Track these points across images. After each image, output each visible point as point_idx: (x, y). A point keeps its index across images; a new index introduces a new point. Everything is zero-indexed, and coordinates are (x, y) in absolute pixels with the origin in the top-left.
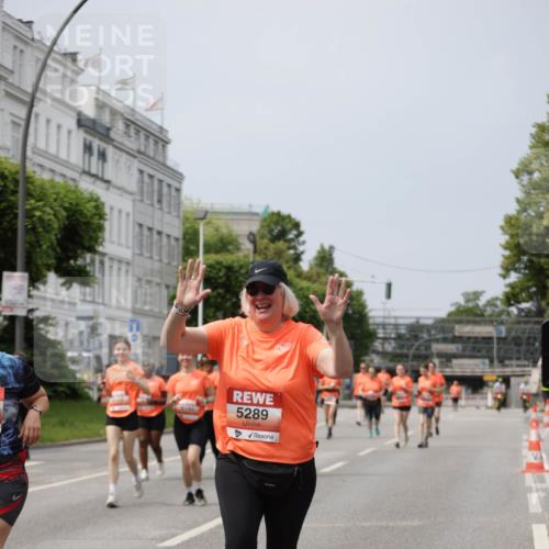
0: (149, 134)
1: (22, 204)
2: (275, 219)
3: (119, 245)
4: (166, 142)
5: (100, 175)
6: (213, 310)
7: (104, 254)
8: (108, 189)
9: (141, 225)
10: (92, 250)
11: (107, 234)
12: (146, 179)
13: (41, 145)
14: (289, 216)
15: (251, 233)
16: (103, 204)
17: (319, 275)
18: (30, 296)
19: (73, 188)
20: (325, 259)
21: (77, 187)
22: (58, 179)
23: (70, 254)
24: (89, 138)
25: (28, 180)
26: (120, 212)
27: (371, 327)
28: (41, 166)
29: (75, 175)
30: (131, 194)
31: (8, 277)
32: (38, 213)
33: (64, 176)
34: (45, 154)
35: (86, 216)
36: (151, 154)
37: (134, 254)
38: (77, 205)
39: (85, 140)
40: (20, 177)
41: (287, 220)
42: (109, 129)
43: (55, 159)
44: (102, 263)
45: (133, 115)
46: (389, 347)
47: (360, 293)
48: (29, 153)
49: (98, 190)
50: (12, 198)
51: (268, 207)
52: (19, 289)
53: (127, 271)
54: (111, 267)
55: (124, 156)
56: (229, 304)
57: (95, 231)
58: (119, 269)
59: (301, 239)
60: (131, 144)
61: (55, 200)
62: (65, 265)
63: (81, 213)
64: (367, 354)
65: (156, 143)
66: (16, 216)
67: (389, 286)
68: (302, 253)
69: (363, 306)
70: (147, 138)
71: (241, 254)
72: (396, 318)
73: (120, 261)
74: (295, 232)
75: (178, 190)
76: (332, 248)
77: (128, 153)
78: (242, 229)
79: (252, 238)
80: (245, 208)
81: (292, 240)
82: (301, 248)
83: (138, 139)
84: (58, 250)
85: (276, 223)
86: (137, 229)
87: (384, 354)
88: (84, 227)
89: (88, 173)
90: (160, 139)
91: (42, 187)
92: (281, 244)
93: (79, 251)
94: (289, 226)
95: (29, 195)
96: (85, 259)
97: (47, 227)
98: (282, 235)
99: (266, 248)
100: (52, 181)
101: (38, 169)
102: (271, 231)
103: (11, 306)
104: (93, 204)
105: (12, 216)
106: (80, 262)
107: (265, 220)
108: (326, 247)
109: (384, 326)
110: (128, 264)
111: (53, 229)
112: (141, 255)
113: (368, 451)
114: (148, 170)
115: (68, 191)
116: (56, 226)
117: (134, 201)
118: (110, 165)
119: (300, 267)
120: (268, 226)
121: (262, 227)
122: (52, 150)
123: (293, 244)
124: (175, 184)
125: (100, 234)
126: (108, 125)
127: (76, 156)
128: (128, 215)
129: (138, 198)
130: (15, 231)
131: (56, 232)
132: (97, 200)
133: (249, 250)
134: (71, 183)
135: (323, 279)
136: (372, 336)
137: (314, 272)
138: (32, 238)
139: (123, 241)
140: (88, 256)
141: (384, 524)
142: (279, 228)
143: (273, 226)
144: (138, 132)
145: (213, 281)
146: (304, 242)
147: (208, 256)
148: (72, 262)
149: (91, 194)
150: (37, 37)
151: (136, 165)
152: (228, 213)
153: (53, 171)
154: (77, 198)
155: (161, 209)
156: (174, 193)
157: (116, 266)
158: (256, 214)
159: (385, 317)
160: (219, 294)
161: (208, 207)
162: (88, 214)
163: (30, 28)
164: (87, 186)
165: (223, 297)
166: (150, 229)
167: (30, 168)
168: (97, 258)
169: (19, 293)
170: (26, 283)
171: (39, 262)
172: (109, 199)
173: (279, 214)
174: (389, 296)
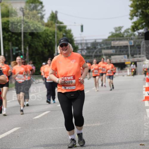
2: (31, 1)
6: (7, 42)
17: (52, 24)
20: (54, 17)
41: (37, 2)
46: (84, 53)
47: (70, 31)
56: (14, 39)
59: (43, 9)
67: (82, 27)
68: (44, 15)
69: (72, 36)
72: (86, 40)
76: (56, 12)
82: (43, 13)
85: (32, 3)
107: (27, 2)
108: (54, 12)
135: (54, 25)
137: (50, 23)
145: (6, 29)
147: (3, 19)
160: (9, 35)
165: (11, 36)
174: (82, 31)
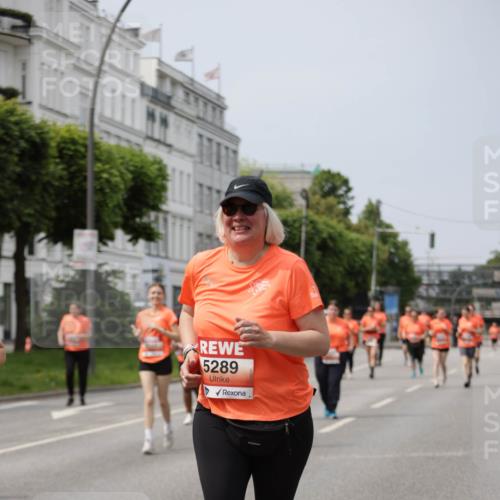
0: (207, 101)
1: (91, 167)
2: (325, 176)
3: (182, 203)
4: (223, 108)
5: (162, 139)
7: (166, 212)
8: (169, 152)
9: (201, 185)
10: (156, 208)
11: (169, 194)
12: (205, 142)
13: (108, 113)
14: (339, 175)
15: (304, 191)
16: (165, 166)
17: (367, 227)
18: (99, 251)
19: (138, 153)
20: (373, 212)
21: (141, 151)
22: (124, 144)
23: (136, 212)
24: (152, 106)
25: (96, 145)
26: (181, 173)
27: (417, 275)
28: (108, 133)
29: (140, 141)
30: (191, 156)
31: (80, 235)
32: (105, 175)
33: (128, 141)
34: (110, 122)
35: (150, 178)
36: (210, 119)
37: (195, 212)
38: (142, 167)
39: (148, 108)
40: (88, 143)
41: (337, 178)
42: (169, 98)
43: (121, 126)
44: (165, 220)
45: (192, 85)
46: (434, 292)
47: (405, 244)
48: (96, 121)
49: (161, 153)
50: (82, 162)
51: (318, 166)
52: (89, 246)
53: (189, 228)
54: (174, 224)
55: (184, 122)
57: (158, 191)
58: (181, 226)
59: (350, 194)
60: (191, 111)
61: (122, 164)
62: (131, 222)
63: (145, 174)
64: (412, 299)
65: (214, 109)
66: (85, 178)
67: (432, 236)
68: (351, 207)
69: (409, 255)
70: (205, 104)
71: (294, 210)
72: (439, 265)
73: (182, 218)
74: (344, 188)
75: (235, 152)
76: (379, 202)
77: (188, 119)
78: (295, 187)
79: (305, 195)
80: (298, 167)
81: (342, 195)
82: (350, 203)
83: (197, 106)
84: (125, 209)
85: (327, 181)
86: (198, 188)
87: (428, 299)
88: (149, 187)
89: (151, 138)
90: (218, 106)
91: (109, 153)
92: (331, 200)
93: (144, 210)
94: (338, 183)
95: (97, 159)
96: (149, 217)
97: (114, 188)
98: (333, 191)
99: (318, 204)
100: (118, 146)
101: (104, 136)
102: (322, 188)
103: (83, 260)
104: (156, 166)
105: (81, 179)
106: (145, 220)
107: (316, 178)
108: (374, 202)
109: (428, 273)
110: (190, 220)
111: (120, 189)
112: (201, 212)
113: (415, 387)
114: (207, 134)
115: (133, 155)
116: (122, 186)
117: (195, 163)
118: (171, 130)
119: (349, 220)
120: (320, 183)
121: (314, 184)
122: (118, 117)
123: (342, 199)
124: (232, 146)
125: (163, 194)
126: (169, 94)
127: (140, 123)
128: (189, 175)
129: (198, 159)
130: (84, 191)
131: (123, 192)
132: (159, 162)
133: (301, 205)
134: (136, 148)
135: (371, 230)
136: (417, 282)
137: (362, 224)
138: (99, 197)
139: (185, 199)
140: (153, 215)
141: (430, 454)
142: (330, 185)
143: (324, 183)
144: (197, 100)
146: (352, 198)
148: (138, 220)
149: (154, 157)
150: (102, 15)
151: (196, 129)
152: (281, 172)
153: (118, 137)
154: (142, 161)
155: (220, 170)
156: (231, 155)
157: (178, 222)
158: (308, 173)
159: (429, 265)
161: (264, 167)
162: (152, 175)
163: (95, 6)
164: (150, 150)
166: (210, 188)
167: (97, 134)
168: (161, 216)
169: (90, 249)
170: (95, 240)
171: (107, 220)
172: (172, 162)
173: (329, 172)
174: (432, 245)
